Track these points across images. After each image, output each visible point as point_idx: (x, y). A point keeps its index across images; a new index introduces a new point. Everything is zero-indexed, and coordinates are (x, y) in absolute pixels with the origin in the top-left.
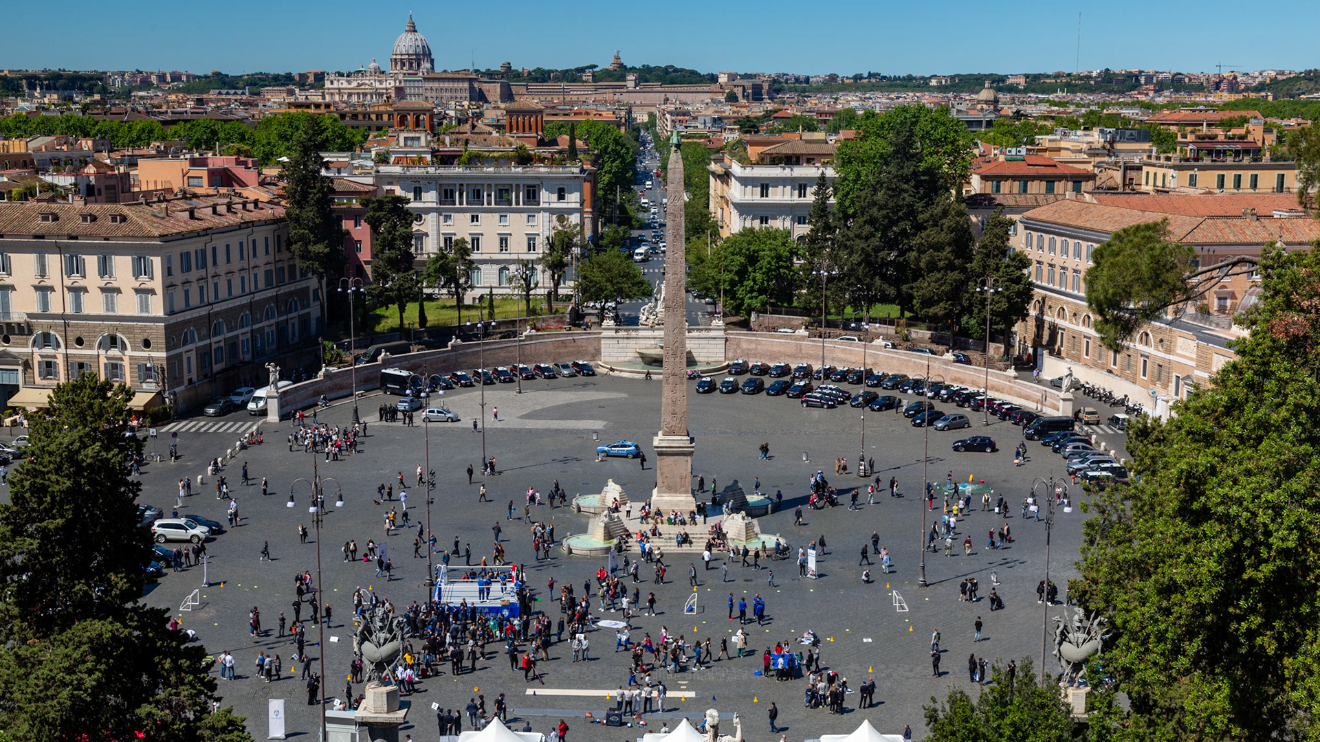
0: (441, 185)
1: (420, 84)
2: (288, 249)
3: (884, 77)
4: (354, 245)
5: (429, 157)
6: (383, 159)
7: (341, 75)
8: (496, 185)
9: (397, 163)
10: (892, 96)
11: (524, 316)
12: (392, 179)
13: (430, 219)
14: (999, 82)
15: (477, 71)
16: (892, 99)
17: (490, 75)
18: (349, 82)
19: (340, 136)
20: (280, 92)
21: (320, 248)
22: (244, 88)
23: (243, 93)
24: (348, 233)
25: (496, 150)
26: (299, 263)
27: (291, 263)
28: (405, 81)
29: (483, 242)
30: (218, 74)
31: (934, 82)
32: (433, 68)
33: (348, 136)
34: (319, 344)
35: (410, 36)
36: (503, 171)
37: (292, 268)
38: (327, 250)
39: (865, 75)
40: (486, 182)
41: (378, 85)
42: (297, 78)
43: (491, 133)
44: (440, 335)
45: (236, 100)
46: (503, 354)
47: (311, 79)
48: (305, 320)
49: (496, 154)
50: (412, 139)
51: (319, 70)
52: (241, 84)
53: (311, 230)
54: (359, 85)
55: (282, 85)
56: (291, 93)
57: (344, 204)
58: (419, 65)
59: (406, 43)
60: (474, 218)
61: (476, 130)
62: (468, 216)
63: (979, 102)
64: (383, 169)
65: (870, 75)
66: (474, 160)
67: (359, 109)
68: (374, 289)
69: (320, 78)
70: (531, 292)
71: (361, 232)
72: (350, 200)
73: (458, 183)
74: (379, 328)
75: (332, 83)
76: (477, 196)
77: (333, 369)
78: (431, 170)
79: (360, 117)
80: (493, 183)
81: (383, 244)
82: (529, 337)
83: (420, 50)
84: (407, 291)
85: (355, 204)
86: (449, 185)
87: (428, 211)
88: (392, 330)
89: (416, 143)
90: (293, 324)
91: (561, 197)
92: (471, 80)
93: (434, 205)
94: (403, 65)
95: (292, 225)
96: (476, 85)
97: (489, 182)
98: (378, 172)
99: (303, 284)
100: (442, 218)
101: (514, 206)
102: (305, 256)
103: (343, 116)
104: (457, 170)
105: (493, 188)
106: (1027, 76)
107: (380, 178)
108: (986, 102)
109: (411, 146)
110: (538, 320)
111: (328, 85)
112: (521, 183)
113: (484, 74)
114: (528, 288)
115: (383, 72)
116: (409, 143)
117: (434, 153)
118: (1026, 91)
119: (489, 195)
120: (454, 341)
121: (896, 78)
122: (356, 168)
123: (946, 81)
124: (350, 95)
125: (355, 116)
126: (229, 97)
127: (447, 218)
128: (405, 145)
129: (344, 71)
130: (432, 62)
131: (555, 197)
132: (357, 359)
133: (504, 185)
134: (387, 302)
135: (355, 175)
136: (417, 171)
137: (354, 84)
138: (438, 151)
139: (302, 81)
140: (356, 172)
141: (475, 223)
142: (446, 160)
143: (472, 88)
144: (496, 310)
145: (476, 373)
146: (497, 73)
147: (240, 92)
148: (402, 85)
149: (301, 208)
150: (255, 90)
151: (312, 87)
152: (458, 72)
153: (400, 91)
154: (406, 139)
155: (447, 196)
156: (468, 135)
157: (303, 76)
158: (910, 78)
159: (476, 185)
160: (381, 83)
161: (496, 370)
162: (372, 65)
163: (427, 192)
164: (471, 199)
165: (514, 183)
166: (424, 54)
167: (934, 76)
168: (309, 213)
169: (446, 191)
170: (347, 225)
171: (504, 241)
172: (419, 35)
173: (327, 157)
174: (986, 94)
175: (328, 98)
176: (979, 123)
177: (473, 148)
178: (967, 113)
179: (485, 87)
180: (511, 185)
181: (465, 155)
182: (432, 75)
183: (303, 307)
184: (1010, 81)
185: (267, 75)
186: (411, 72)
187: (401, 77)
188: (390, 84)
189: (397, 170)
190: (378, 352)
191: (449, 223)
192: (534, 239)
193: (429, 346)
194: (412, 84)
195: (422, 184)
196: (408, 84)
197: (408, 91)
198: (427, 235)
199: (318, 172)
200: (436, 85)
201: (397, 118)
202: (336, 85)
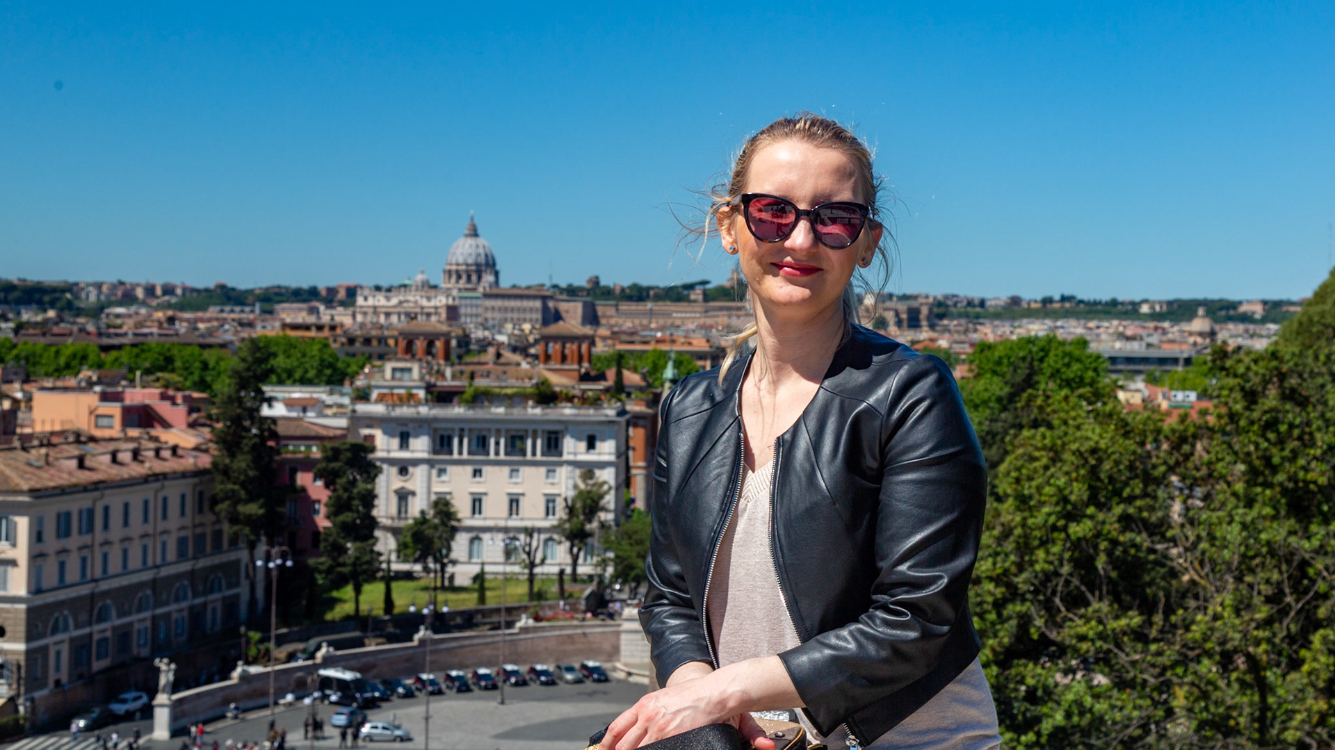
0: (435, 430)
1: (479, 302)
2: (212, 509)
3: (1081, 302)
4: (309, 505)
5: (421, 394)
6: (363, 396)
7: (378, 288)
8: (507, 431)
9: (381, 398)
10: (1092, 324)
11: (525, 602)
12: (372, 421)
13: (419, 473)
14: (1223, 311)
15: (555, 286)
16: (1090, 329)
17: (572, 292)
18: (388, 299)
19: (331, 366)
20: (300, 310)
21: (253, 509)
22: (253, 305)
23: (252, 311)
24: (304, 490)
25: (512, 385)
26: (227, 529)
27: (217, 527)
28: (461, 298)
29: (485, 504)
30: (222, 287)
31: (1145, 309)
32: (497, 282)
33: (340, 365)
34: (239, 636)
35: (471, 241)
36: (517, 413)
37: (218, 535)
38: (261, 511)
39: (1057, 297)
40: (494, 427)
41: (424, 302)
42: (324, 293)
43: (518, 364)
44: (408, 624)
45: (233, 320)
46: (487, 652)
47: (342, 294)
48: (231, 605)
49: (509, 391)
50: (402, 370)
51: (352, 282)
52: (250, 299)
53: (243, 485)
54: (401, 303)
55: (304, 301)
56: (314, 311)
57: (300, 452)
58: (480, 278)
59: (464, 251)
60: (477, 473)
61: (502, 360)
62: (469, 469)
63: (1191, 334)
64: (362, 408)
65: (1064, 299)
66: (480, 398)
67: (374, 333)
68: (322, 564)
69: (352, 292)
70: (537, 570)
71: (317, 490)
72: (309, 447)
73: (457, 426)
74: (329, 616)
75: (366, 299)
76: (481, 444)
77: (254, 670)
78: (424, 410)
79: (375, 343)
80: (503, 427)
81: (338, 507)
82: (525, 630)
83: (482, 260)
84: (365, 567)
85: (316, 452)
86: (446, 429)
87: (416, 462)
88: (348, 618)
89: (406, 375)
90: (214, 610)
91: (591, 445)
92: (544, 298)
93: (425, 455)
94: (459, 277)
95: (219, 478)
96: (551, 304)
97: (498, 427)
98: (354, 411)
99: (232, 556)
100: (434, 472)
101: (529, 456)
102: (234, 519)
103: (351, 341)
104: (458, 410)
105: (503, 433)
106: (1265, 303)
107: (357, 420)
108: (1201, 334)
109: (400, 380)
110: (542, 607)
111: (360, 301)
112: (540, 428)
113: (562, 291)
114: (532, 565)
115: (435, 287)
116: (398, 375)
117: (429, 388)
118: (1264, 320)
119: (497, 444)
120: (422, 633)
121: (1096, 303)
122: (329, 406)
123: (1161, 307)
124: (388, 315)
125: (367, 341)
126: (224, 315)
127: (442, 472)
128: (393, 378)
129: (385, 284)
130: (497, 274)
131: (583, 445)
132: (291, 657)
133: (517, 431)
134: (340, 583)
135: (327, 416)
136: (405, 411)
137: (394, 301)
138: (435, 386)
139: (330, 298)
140: (329, 412)
141: (478, 479)
142: (443, 397)
143: (545, 309)
144: (489, 594)
145: (449, 677)
146: (581, 289)
147: (247, 309)
148: (457, 302)
149: (232, 455)
150: (267, 306)
151: (343, 304)
152: (528, 288)
153: (453, 312)
154: (394, 370)
155: (442, 443)
156: (490, 366)
157: (332, 291)
158: (1114, 303)
159: (480, 430)
160: (429, 299)
161: (475, 674)
162: (420, 278)
163: (417, 436)
164: (474, 447)
165: (530, 428)
166: (487, 265)
167: (1145, 301)
168: (242, 462)
169: (442, 438)
170: (303, 479)
171: (514, 503)
172: (481, 241)
173: (268, 390)
174: (1200, 324)
175: (359, 318)
176: (1175, 361)
177: (481, 383)
178: (1159, 347)
179: (563, 306)
180: (526, 431)
181: (469, 392)
182: (495, 291)
183: (230, 586)
184: (1243, 309)
185: (287, 288)
186: (469, 286)
187: (455, 293)
188: (441, 301)
189: (379, 409)
190: (318, 648)
191: (444, 478)
192: (554, 501)
193: (391, 639)
194: (468, 302)
195: (410, 428)
196: (463, 302)
197: (462, 311)
198: (413, 494)
199: (258, 410)
200: (499, 303)
201: (403, 344)
202: (371, 302)
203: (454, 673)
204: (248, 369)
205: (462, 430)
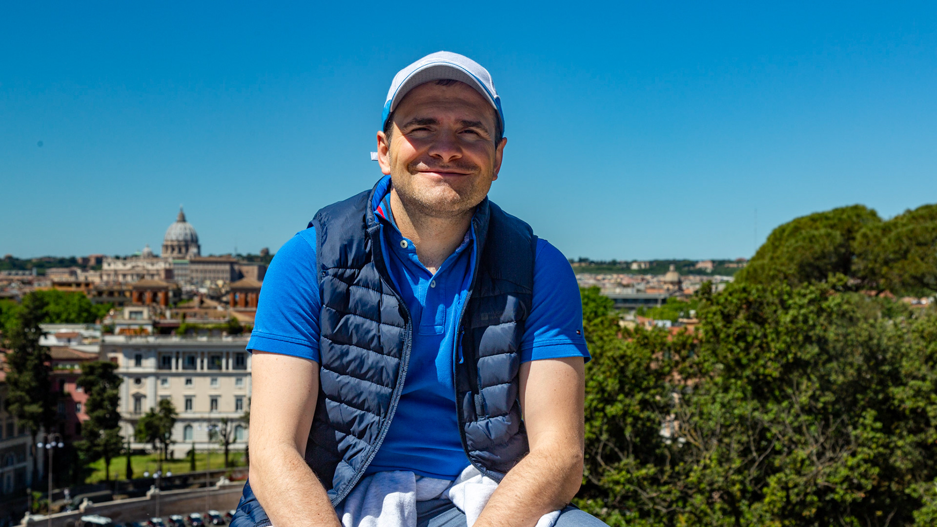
0: (160, 353)
1: (187, 266)
2: (6, 409)
3: (592, 262)
4: (73, 405)
5: (150, 329)
6: (109, 330)
7: (117, 258)
8: (209, 353)
9: (122, 332)
10: (600, 277)
11: (223, 468)
12: (116, 348)
13: (149, 382)
14: (686, 267)
15: (239, 255)
16: (598, 280)
17: (250, 259)
18: (125, 265)
19: (87, 311)
20: (65, 273)
21: (35, 408)
22: (31, 269)
23: (31, 274)
24: (69, 395)
25: (211, 322)
26: (17, 422)
27: (10, 421)
28: (175, 264)
29: (195, 403)
30: (10, 258)
31: (635, 267)
32: (199, 253)
33: (93, 310)
34: (26, 495)
35: (181, 225)
36: (215, 341)
37: (10, 427)
38: (41, 410)
39: (576, 259)
40: (199, 350)
41: (150, 267)
42: (80, 261)
43: (215, 308)
44: (143, 485)
45: (18, 280)
46: (198, 503)
47: (93, 262)
48: (20, 474)
49: (210, 326)
50: (136, 313)
51: (99, 253)
52: (29, 266)
53: (28, 392)
54: (133, 267)
55: (67, 267)
56: (73, 273)
57: (66, 369)
58: (187, 250)
59: (176, 232)
60: (189, 382)
61: (205, 305)
62: (183, 380)
63: (665, 283)
64: (109, 339)
65: (581, 260)
66: (190, 331)
67: (116, 288)
68: (83, 445)
69: (99, 261)
70: (231, 447)
71: (79, 395)
72: (72, 366)
73: (174, 350)
74: (88, 481)
75: (109, 265)
76: (191, 362)
77: (37, 518)
78: (151, 340)
79: (116, 294)
80: (206, 350)
81: (93, 406)
82: (223, 487)
83: (189, 238)
84: (113, 447)
85: (77, 369)
86: (166, 353)
87: (146, 375)
88: (101, 482)
89: (139, 316)
90: (9, 478)
92: (232, 264)
93: (153, 370)
94: (173, 249)
95: (10, 387)
96: (236, 267)
97: (203, 351)
98: (103, 341)
99: (20, 441)
100: (159, 382)
101: (224, 370)
102: (22, 415)
103: (100, 293)
104: (174, 340)
105: (206, 355)
106: (713, 262)
107: (106, 347)
108: (672, 283)
109: (135, 319)
110: (234, 472)
111: (105, 266)
112: (231, 350)
113: (243, 258)
114: (227, 443)
115: (156, 257)
116: (133, 316)
117: (155, 325)
118: (713, 273)
119: (202, 362)
120: (153, 491)
121: (602, 263)
122: (86, 338)
123: (645, 265)
124: (124, 275)
125: (111, 293)
126: (11, 277)
127: (164, 381)
128: (130, 318)
129: (122, 255)
130: (199, 247)
132: (63, 509)
133: (216, 353)
134: (95, 458)
135: (84, 345)
136: (138, 340)
137: (129, 266)
138: (159, 323)
139: (84, 264)
140: (86, 342)
141: (189, 386)
142: (164, 330)
143: (232, 270)
144: (198, 463)
145: (171, 521)
146: (256, 257)
147: (27, 272)
148: (172, 267)
149: (20, 372)
150: (41, 271)
151: (93, 268)
152: (221, 256)
153: (169, 273)
154: (131, 313)
155: (164, 362)
156: (196, 310)
157: (86, 260)
158: (614, 263)
159: (190, 353)
160: (153, 264)
161: (190, 518)
162: (146, 250)
163: (147, 358)
164: (186, 364)
165: (225, 350)
166: (192, 241)
167: (635, 261)
168: (27, 377)
169: (164, 358)
170: (69, 388)
171: (214, 401)
172: (188, 225)
173: (44, 327)
174: (671, 276)
175: (105, 278)
176: (655, 301)
177: (190, 321)
178: (645, 292)
179: (245, 269)
180: (222, 353)
181: (182, 327)
182: (198, 259)
183: (19, 461)
184: (699, 266)
185: (54, 258)
186: (180, 255)
187: (171, 260)
188: (161, 266)
189: (120, 339)
190: (81, 502)
191: (166, 385)
192: (241, 400)
193: (131, 495)
194: (180, 266)
195: (142, 352)
196: (176, 266)
197: (176, 272)
198: (145, 396)
199: (37, 340)
200: (201, 267)
201: (136, 295)
202: (113, 267)
203: (175, 517)
204: (30, 313)
205: (178, 353)
